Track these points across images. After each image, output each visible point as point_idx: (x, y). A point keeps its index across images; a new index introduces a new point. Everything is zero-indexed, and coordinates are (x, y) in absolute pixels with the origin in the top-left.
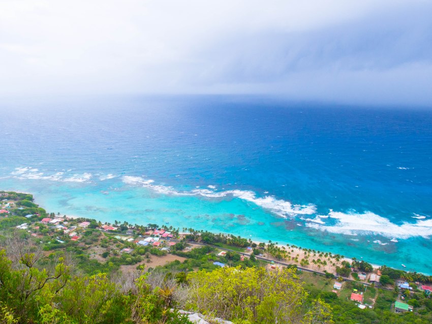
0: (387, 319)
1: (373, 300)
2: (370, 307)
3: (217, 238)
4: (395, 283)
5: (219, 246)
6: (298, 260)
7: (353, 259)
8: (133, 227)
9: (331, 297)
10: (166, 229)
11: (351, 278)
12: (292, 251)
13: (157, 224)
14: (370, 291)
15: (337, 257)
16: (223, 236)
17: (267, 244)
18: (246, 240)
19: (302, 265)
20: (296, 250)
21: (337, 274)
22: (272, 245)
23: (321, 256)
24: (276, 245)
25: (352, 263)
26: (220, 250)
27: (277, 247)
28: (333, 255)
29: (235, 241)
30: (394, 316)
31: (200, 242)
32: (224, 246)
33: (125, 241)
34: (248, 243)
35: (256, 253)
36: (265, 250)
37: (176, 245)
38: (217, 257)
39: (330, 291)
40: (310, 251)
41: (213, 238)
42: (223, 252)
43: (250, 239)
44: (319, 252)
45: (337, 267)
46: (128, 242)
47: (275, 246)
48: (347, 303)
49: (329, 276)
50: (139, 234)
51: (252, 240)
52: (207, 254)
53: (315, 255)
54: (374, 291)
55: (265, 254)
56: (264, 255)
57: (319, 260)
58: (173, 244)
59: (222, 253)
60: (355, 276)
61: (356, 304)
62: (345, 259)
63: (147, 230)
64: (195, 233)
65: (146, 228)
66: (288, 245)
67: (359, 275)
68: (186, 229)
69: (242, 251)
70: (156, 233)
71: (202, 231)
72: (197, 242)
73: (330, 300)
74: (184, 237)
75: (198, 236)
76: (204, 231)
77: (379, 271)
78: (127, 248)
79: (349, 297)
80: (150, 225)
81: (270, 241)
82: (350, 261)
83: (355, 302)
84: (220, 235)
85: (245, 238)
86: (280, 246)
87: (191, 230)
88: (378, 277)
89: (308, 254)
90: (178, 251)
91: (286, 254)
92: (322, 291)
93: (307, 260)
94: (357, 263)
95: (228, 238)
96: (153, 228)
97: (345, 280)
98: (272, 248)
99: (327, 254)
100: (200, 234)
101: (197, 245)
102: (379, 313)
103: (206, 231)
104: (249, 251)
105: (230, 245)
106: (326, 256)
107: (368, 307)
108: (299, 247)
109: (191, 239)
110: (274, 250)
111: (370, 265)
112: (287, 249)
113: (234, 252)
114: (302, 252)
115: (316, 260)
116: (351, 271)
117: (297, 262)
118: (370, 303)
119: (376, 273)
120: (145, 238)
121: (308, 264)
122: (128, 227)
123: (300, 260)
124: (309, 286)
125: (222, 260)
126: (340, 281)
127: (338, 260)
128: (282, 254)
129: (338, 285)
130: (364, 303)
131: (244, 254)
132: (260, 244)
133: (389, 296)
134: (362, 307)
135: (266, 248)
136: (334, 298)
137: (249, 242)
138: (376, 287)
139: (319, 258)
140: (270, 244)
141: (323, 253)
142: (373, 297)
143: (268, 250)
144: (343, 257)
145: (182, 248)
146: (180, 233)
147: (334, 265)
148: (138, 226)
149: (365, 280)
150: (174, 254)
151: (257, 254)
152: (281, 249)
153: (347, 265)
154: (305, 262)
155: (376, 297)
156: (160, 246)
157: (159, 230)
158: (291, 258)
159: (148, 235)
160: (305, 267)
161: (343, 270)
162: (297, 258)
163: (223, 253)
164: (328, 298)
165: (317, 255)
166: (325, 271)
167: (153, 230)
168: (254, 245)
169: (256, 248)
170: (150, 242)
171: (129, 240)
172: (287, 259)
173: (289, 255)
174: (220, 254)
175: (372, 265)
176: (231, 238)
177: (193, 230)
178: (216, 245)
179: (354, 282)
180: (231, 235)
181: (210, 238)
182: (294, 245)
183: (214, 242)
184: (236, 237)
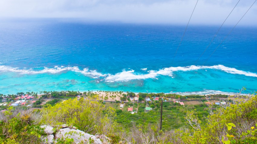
0: (143, 116)
2: (136, 112)
3: (60, 94)
4: (144, 99)
5: (62, 98)
7: (127, 92)
8: (7, 96)
9: (119, 112)
10: (29, 94)
11: (127, 101)
12: (100, 93)
13: (23, 92)
14: (135, 105)
15: (120, 92)
16: (64, 92)
17: (87, 92)
18: (76, 92)
19: (105, 99)
20: (102, 93)
21: (121, 100)
23: (113, 93)
24: (92, 92)
26: (62, 100)
28: (118, 92)
29: (70, 94)
30: (146, 114)
31: (51, 98)
32: (65, 97)
33: (2, 106)
36: (87, 95)
37: (36, 102)
39: (119, 109)
40: (108, 92)
41: (58, 94)
44: (112, 92)
45: (121, 97)
46: (4, 106)
48: (126, 113)
49: (118, 102)
50: (11, 100)
54: (137, 105)
55: (87, 98)
57: (113, 95)
58: (35, 101)
60: (129, 100)
61: (130, 113)
62: (124, 93)
63: (16, 97)
64: (48, 93)
65: (16, 95)
66: (98, 91)
67: (130, 99)
68: (42, 92)
70: (23, 97)
71: (51, 91)
72: (49, 98)
73: (119, 113)
74: (41, 96)
75: (50, 95)
76: (53, 91)
78: (3, 110)
79: (127, 110)
80: (18, 93)
81: (89, 91)
82: (126, 93)
83: (130, 111)
84: (62, 92)
86: (94, 92)
87: (45, 92)
88: (138, 98)
89: (107, 94)
90: (38, 105)
92: (115, 110)
94: (129, 94)
95: (66, 93)
96: (21, 95)
97: (125, 103)
100: (50, 93)
101: (49, 100)
102: (140, 114)
104: (78, 97)
105: (68, 96)
106: (115, 93)
107: (135, 113)
108: (103, 91)
109: (45, 97)
110: (91, 94)
112: (98, 93)
114: (104, 93)
115: (111, 96)
116: (127, 98)
117: (103, 98)
118: (136, 110)
119: (137, 96)
120: (15, 101)
121: (108, 98)
122: (3, 97)
123: (104, 97)
126: (123, 104)
127: (121, 94)
128: (95, 96)
129: (122, 106)
130: (133, 111)
132: (84, 93)
133: (143, 105)
134: (133, 113)
135: (87, 94)
136: (121, 112)
137: (78, 93)
138: (137, 103)
142: (137, 108)
144: (123, 92)
145: (40, 103)
146: (38, 95)
147: (119, 96)
148: (10, 96)
149: (133, 100)
150: (35, 107)
152: (95, 94)
153: (125, 95)
155: (138, 107)
156: (26, 104)
157: (25, 95)
158: (100, 97)
159: (18, 99)
160: (106, 100)
161: (123, 98)
162: (102, 97)
165: (112, 93)
166: (116, 100)
167: (20, 96)
168: (81, 94)
170: (19, 103)
171: (4, 105)
173: (99, 96)
175: (135, 93)
176: (68, 93)
177: (46, 92)
178: (60, 98)
179: (129, 102)
180: (68, 91)
181: (56, 94)
182: (100, 91)
183: (59, 96)
184: (71, 92)
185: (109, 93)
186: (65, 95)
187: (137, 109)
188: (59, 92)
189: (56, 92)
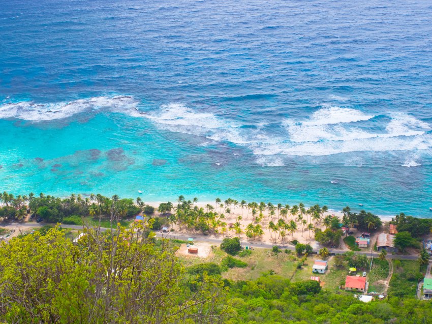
0: (411, 313)
1: (385, 282)
2: (381, 296)
4: (421, 244)
5: (72, 223)
6: (241, 227)
7: (345, 210)
9: (309, 289)
11: (346, 249)
12: (228, 211)
14: (378, 267)
15: (316, 211)
16: (79, 199)
17: (175, 204)
18: (131, 202)
19: (250, 237)
20: (236, 209)
21: (318, 244)
22: (185, 206)
24: (195, 204)
25: (344, 218)
27: (196, 208)
28: (307, 209)
29: (106, 208)
30: (423, 306)
31: (31, 220)
32: (84, 220)
34: (134, 208)
35: (155, 225)
36: (173, 218)
39: (305, 279)
41: (59, 208)
42: (82, 234)
43: (139, 200)
44: (280, 206)
45: (317, 231)
47: (192, 207)
48: (339, 296)
49: (304, 251)
53: (272, 213)
54: (385, 266)
55: (174, 226)
56: (171, 228)
57: (281, 221)
60: (351, 242)
61: (355, 296)
62: (330, 212)
64: (17, 202)
66: (218, 200)
67: (357, 240)
71: (31, 195)
72: (23, 220)
73: (308, 297)
75: (24, 208)
76: (37, 196)
77: (392, 225)
79: (343, 285)
81: (181, 198)
82: (340, 215)
83: (353, 291)
84: (73, 199)
85: (128, 198)
86: (201, 204)
87: (6, 198)
88: (392, 238)
89: (258, 213)
91: (216, 219)
92: (292, 282)
93: (258, 226)
94: (353, 217)
95: (91, 202)
97: (333, 254)
98: (186, 212)
99: (295, 207)
100: (27, 203)
101: (24, 228)
102: (396, 305)
103: (41, 195)
105: (97, 217)
106: (293, 212)
107: (377, 298)
108: (240, 202)
109: (8, 216)
111: (376, 217)
112: (218, 209)
114: (246, 212)
115: (276, 223)
116: (343, 235)
117: (239, 232)
118: (380, 289)
119: (387, 230)
121: (261, 232)
123: (244, 227)
124: (265, 276)
126: (324, 257)
127: (317, 216)
128: (209, 222)
129: (318, 265)
130: (369, 292)
132: (162, 206)
133: (413, 269)
134: (366, 299)
135: (173, 212)
136: (315, 293)
137: (136, 204)
138: (389, 256)
139: (281, 217)
140: (181, 203)
141: (287, 207)
142: (385, 276)
143: (180, 215)
144: (325, 208)
147: (310, 226)
149: (368, 246)
151: (157, 229)
152: (206, 211)
153: (334, 224)
154: (255, 233)
155: (390, 277)
158: (227, 227)
161: (329, 234)
162: (238, 224)
164: (304, 293)
165: (277, 212)
166: (295, 242)
168: (150, 211)
169: (153, 217)
172: (220, 229)
173: (222, 221)
175: (379, 216)
176: (96, 202)
177: (11, 196)
178: (66, 223)
179: (350, 254)
180: (98, 195)
181: (51, 208)
182: (230, 199)
183: (62, 217)
184: (107, 199)
185: (266, 212)
186: (86, 213)
187: (386, 283)
188: (62, 200)
189: (49, 200)
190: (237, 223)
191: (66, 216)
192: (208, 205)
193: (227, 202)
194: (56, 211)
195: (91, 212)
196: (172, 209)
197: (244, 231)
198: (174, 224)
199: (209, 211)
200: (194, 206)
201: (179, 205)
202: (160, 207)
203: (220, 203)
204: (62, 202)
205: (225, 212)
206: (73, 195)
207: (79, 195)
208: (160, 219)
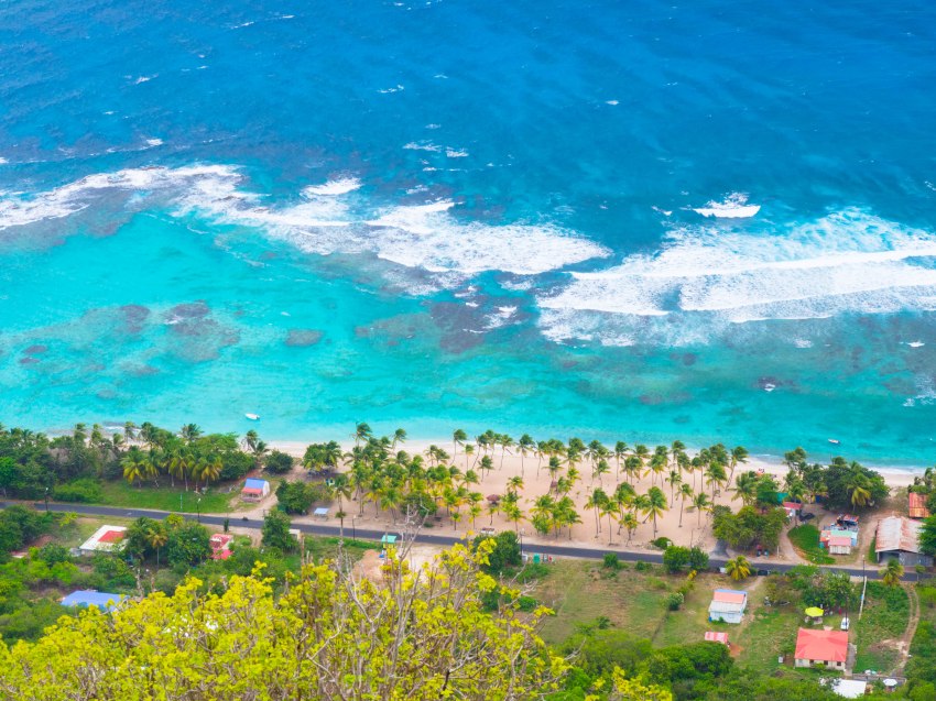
1: (901, 644)
2: (890, 682)
3: (62, 457)
5: (79, 499)
6: (520, 504)
7: (790, 458)
9: (701, 667)
11: (790, 556)
12: (486, 463)
14: (881, 605)
15: (714, 460)
16: (95, 436)
17: (347, 447)
18: (230, 442)
19: (543, 529)
20: (508, 459)
21: (723, 547)
22: (374, 451)
23: (632, 465)
24: (399, 447)
25: (790, 478)
26: (87, 521)
27: (401, 455)
28: (692, 453)
29: (169, 457)
32: (111, 492)
34: (241, 457)
35: (295, 503)
36: (341, 480)
38: (77, 562)
39: (692, 639)
40: (576, 445)
41: (43, 459)
42: (106, 529)
43: (251, 436)
44: (620, 448)
45: (720, 513)
47: (393, 451)
48: (778, 683)
49: (682, 563)
51: (261, 437)
52: (20, 556)
53: (602, 467)
54: (898, 602)
55: (346, 504)
56: (336, 509)
57: (625, 489)
59: (100, 536)
60: (809, 540)
61: (823, 682)
62: (752, 464)
66: (459, 436)
67: (824, 535)
69: (218, 504)
73: (699, 685)
77: (915, 496)
79: (789, 654)
81: (363, 430)
82: (778, 472)
83: (816, 670)
84: (79, 437)
85: (224, 432)
86: (415, 447)
88: (916, 528)
89: (565, 466)
91: (456, 484)
92: (655, 647)
93: (566, 502)
94: (813, 476)
95: (127, 445)
97: (761, 571)
98: (376, 466)
99: (661, 451)
104: (253, 499)
105: (144, 482)
106: (657, 463)
107: (879, 685)
108: (517, 439)
110: (393, 473)
111: (871, 475)
112: (457, 456)
113: (170, 517)
114: (533, 464)
115: (610, 491)
116: (786, 521)
117: (517, 515)
118: (885, 661)
119: (903, 509)
121: (573, 518)
123: (527, 504)
124: (587, 631)
125: (109, 576)
126: (738, 581)
127: (718, 475)
128: (434, 490)
129: (728, 604)
130: (857, 671)
131: (227, 523)
132: (313, 453)
134: (851, 689)
135: (343, 467)
136: (717, 674)
137: (245, 449)
138: (908, 577)
139: (624, 477)
140: (363, 444)
141: (641, 450)
142: (898, 632)
143: (360, 476)
144: (739, 454)
147: (701, 501)
149: (855, 551)
151: (299, 513)
152: (428, 463)
153: (762, 493)
154: (557, 513)
155: (912, 631)
158: (483, 503)
160: (557, 536)
161: (747, 519)
162: (512, 498)
163: (108, 537)
164: (689, 676)
165: (615, 464)
166: (661, 543)
168: (281, 465)
169: (290, 480)
172: (465, 508)
173: (472, 488)
174: (92, 544)
175: (881, 471)
176: (144, 446)
178: (61, 498)
179: (806, 571)
180: (145, 425)
181: (23, 461)
182: (489, 433)
183: (52, 481)
184: (170, 436)
185: (586, 465)
186: (115, 474)
187: (902, 646)
188: (51, 439)
189: (17, 440)
190: (510, 495)
191: (62, 481)
192: (433, 448)
193: (482, 440)
194: (36, 467)
195: (126, 471)
196: (339, 459)
197: (530, 516)
198: (344, 498)
199: (436, 465)
200: (396, 452)
201: (357, 450)
202: (307, 456)
203: (465, 443)
204: (52, 446)
205: (477, 465)
206: (79, 427)
207: (95, 426)
208: (308, 484)
